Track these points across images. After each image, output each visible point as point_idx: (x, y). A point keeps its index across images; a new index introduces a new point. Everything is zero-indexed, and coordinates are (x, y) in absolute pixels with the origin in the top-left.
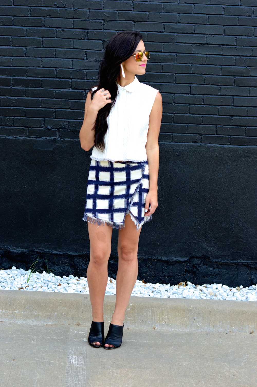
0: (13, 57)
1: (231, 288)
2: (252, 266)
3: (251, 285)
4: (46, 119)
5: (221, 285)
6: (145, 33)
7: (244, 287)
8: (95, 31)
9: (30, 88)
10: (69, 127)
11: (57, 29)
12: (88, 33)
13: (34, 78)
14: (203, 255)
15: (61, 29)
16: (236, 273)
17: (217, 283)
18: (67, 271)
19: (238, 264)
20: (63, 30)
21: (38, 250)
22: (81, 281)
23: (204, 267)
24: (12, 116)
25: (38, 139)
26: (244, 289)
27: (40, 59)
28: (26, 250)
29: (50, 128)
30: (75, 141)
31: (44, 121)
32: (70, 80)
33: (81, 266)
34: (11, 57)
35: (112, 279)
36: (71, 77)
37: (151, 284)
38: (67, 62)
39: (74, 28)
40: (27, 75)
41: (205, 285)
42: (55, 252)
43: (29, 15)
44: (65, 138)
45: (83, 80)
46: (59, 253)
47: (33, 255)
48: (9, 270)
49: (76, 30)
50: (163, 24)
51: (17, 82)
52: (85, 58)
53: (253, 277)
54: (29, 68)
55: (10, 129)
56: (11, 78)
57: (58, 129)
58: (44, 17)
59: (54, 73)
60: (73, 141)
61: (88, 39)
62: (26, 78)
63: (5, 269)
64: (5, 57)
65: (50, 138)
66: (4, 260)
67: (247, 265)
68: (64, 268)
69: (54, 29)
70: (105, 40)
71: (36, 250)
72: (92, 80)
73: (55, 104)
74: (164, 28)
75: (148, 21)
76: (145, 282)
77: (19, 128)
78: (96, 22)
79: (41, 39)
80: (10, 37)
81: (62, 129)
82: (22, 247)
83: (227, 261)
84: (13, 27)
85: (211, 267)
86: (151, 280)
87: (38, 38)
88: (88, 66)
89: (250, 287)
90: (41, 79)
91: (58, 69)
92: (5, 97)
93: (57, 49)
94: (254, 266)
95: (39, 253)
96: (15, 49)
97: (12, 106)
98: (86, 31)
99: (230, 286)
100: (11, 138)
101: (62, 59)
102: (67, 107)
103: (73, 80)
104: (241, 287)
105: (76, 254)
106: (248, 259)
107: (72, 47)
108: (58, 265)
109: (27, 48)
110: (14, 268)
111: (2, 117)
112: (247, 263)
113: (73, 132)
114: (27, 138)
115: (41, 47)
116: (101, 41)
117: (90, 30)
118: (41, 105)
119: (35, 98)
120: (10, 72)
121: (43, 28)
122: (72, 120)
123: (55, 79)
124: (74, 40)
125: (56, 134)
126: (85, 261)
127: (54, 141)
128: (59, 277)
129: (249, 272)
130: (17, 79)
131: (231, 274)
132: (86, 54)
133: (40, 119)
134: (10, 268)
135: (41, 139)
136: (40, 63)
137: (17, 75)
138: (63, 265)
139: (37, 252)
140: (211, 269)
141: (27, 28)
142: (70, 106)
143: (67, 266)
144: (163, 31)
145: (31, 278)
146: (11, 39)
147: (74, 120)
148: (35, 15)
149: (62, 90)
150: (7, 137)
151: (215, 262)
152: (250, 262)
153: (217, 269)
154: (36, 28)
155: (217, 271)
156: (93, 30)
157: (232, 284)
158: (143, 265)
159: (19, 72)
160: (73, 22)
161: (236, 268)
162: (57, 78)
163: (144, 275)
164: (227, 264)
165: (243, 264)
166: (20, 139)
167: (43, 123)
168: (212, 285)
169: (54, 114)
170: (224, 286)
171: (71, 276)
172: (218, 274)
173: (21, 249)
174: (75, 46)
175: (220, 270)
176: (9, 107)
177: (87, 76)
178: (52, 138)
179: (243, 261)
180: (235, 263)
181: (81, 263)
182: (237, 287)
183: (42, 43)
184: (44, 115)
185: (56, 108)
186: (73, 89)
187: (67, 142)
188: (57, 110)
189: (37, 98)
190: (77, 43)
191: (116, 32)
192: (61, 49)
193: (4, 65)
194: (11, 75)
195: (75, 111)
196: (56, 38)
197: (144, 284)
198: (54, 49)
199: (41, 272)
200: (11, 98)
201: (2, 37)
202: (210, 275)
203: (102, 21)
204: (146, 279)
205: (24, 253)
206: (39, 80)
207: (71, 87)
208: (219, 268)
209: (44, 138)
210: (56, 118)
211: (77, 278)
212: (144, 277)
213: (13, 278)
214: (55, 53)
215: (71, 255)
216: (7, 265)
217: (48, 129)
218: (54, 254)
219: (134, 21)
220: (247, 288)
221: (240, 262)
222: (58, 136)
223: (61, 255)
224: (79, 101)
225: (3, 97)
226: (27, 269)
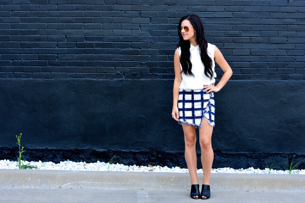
0: (95, 30)
1: (235, 170)
2: (248, 155)
3: (248, 168)
4: (116, 67)
5: (229, 168)
6: (176, 12)
7: (244, 169)
8: (145, 12)
9: (106, 49)
10: (131, 72)
11: (122, 12)
12: (140, 13)
13: (108, 42)
14: (217, 149)
15: (124, 12)
16: (238, 160)
17: (227, 167)
18: (132, 163)
19: (240, 155)
20: (126, 12)
21: (113, 150)
22: (141, 168)
23: (218, 157)
24: (95, 66)
25: (111, 80)
26: (244, 170)
27: (111, 30)
28: (106, 150)
29: (119, 73)
30: (135, 80)
31: (115, 68)
32: (131, 43)
33: (141, 159)
34: (93, 30)
35: (161, 167)
36: (131, 41)
37: (185, 169)
38: (129, 32)
39: (132, 11)
40: (103, 40)
41: (219, 168)
42: (124, 151)
43: (104, 4)
44: (129, 78)
45: (139, 43)
46: (126, 151)
47: (110, 153)
48: (95, 163)
49: (133, 12)
50: (187, 6)
51: (98, 45)
52: (139, 29)
53: (249, 163)
54: (105, 36)
55: (94, 74)
56: (94, 42)
57: (124, 73)
58: (113, 4)
59: (120, 38)
60: (133, 81)
61: (141, 17)
62: (103, 42)
63: (93, 162)
64: (90, 30)
65: (119, 79)
66: (92, 157)
67: (245, 155)
68: (130, 161)
69: (120, 11)
70: (152, 17)
71: (112, 150)
72: (144, 42)
73: (122, 58)
74: (188, 8)
75: (177, 4)
76: (181, 168)
77: (99, 73)
78: (145, 6)
79: (112, 18)
80: (93, 17)
81: (126, 73)
82: (103, 148)
83: (232, 153)
84: (94, 11)
85: (223, 157)
86: (185, 166)
87: (110, 18)
88: (141, 34)
89: (248, 169)
90: (112, 42)
91: (123, 36)
92: (91, 55)
93: (122, 24)
94: (249, 156)
95: (114, 151)
96: (96, 25)
97: (95, 60)
98: (139, 12)
99: (235, 169)
100: (95, 80)
101: (125, 30)
102: (129, 60)
103: (132, 43)
104: (242, 169)
105: (137, 151)
106: (245, 151)
107: (131, 22)
108: (126, 159)
109: (103, 24)
110: (98, 161)
111: (89, 67)
112: (245, 153)
113: (133, 75)
114: (105, 80)
115: (112, 23)
116: (149, 18)
117: (142, 12)
118: (113, 59)
119: (109, 55)
120: (93, 39)
121: (113, 11)
122: (132, 68)
123: (121, 42)
124: (132, 18)
125: (123, 77)
126: (143, 156)
127: (122, 81)
128: (127, 166)
129: (246, 159)
130: (98, 43)
131: (235, 161)
132: (140, 26)
133: (113, 67)
134: (96, 162)
135: (113, 80)
136: (111, 33)
137: (98, 40)
138: (130, 159)
139: (113, 151)
140: (223, 158)
141: (103, 11)
142: (131, 59)
143: (132, 159)
144: (187, 10)
145: (110, 167)
146: (93, 19)
147: (134, 68)
148: (108, 3)
149: (125, 49)
150: (93, 79)
151: (225, 154)
152: (247, 153)
153: (226, 158)
154: (108, 11)
155: (226, 159)
156: (144, 12)
157: (236, 167)
158: (179, 157)
159: (99, 39)
160: (131, 7)
161: (238, 157)
162: (122, 42)
163: (181, 163)
164: (233, 155)
165: (242, 155)
166: (100, 81)
167: (114, 70)
168: (223, 168)
169: (121, 64)
170: (231, 169)
171: (135, 165)
172: (227, 161)
173: (103, 150)
174: (133, 22)
175: (228, 159)
176: (93, 61)
177: (141, 40)
178: (120, 79)
179: (242, 153)
180: (237, 154)
181: (141, 157)
182: (239, 169)
183: (112, 20)
184: (115, 65)
185: (122, 61)
186: (132, 48)
187: (130, 81)
188: (123, 61)
189: (110, 55)
190: (134, 20)
191: (158, 12)
192: (124, 24)
193: (89, 35)
194: (94, 41)
195: (134, 61)
196: (121, 17)
197: (181, 169)
198: (120, 24)
199: (115, 163)
200: (94, 55)
201: (88, 17)
202: (222, 162)
203: (149, 6)
204: (182, 166)
205: (104, 152)
206: (111, 43)
207: (131, 47)
208: (227, 157)
209: (115, 79)
210: (122, 67)
211: (138, 166)
212: (181, 164)
213: (98, 167)
214: (120, 26)
215: (134, 152)
216: (93, 159)
217: (118, 74)
218: (123, 152)
219: (169, 5)
220: (246, 169)
221: (240, 153)
222: (124, 78)
223: (128, 152)
224: (136, 55)
225: (89, 55)
226: (106, 162)
